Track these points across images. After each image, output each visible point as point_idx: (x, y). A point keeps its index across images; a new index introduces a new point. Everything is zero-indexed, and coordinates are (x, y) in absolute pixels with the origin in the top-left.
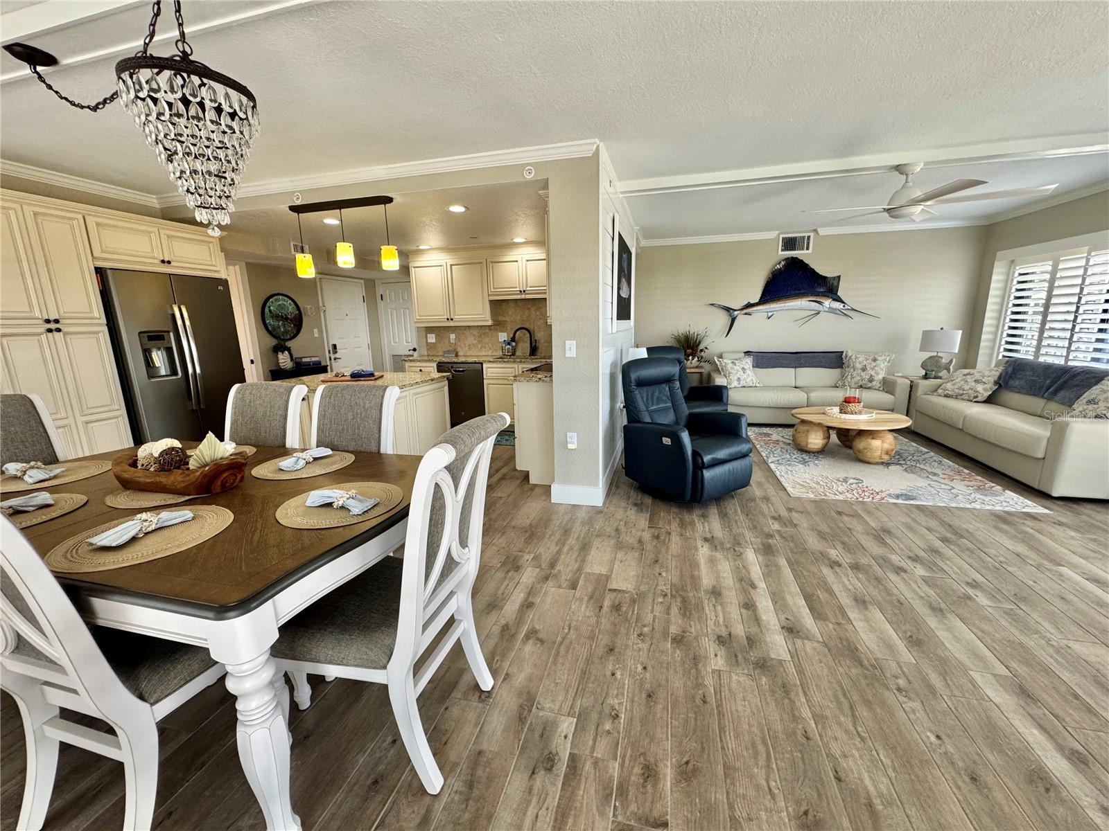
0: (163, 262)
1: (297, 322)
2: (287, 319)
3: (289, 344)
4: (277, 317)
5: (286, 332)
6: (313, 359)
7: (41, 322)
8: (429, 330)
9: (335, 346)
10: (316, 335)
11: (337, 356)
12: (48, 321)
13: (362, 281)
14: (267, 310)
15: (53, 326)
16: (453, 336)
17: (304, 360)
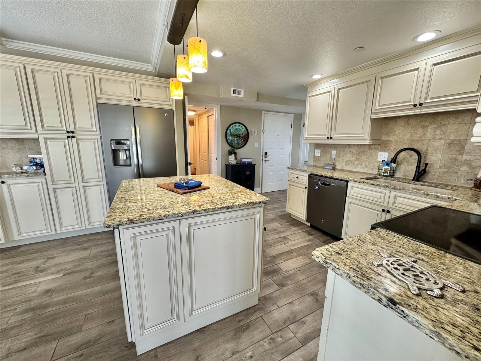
0: (135, 99)
1: (246, 139)
2: (240, 136)
3: (237, 151)
4: (234, 135)
5: (238, 144)
6: (249, 160)
7: (65, 132)
8: (318, 146)
9: (266, 153)
10: (256, 146)
11: (267, 159)
12: (68, 132)
13: (293, 115)
14: (228, 131)
15: (70, 135)
16: (334, 152)
17: (243, 160)
